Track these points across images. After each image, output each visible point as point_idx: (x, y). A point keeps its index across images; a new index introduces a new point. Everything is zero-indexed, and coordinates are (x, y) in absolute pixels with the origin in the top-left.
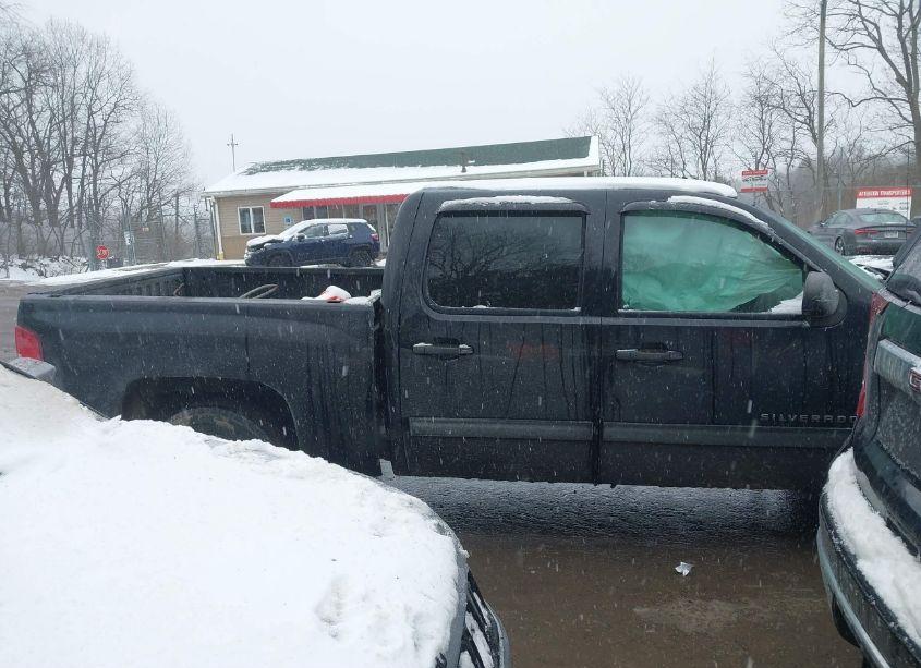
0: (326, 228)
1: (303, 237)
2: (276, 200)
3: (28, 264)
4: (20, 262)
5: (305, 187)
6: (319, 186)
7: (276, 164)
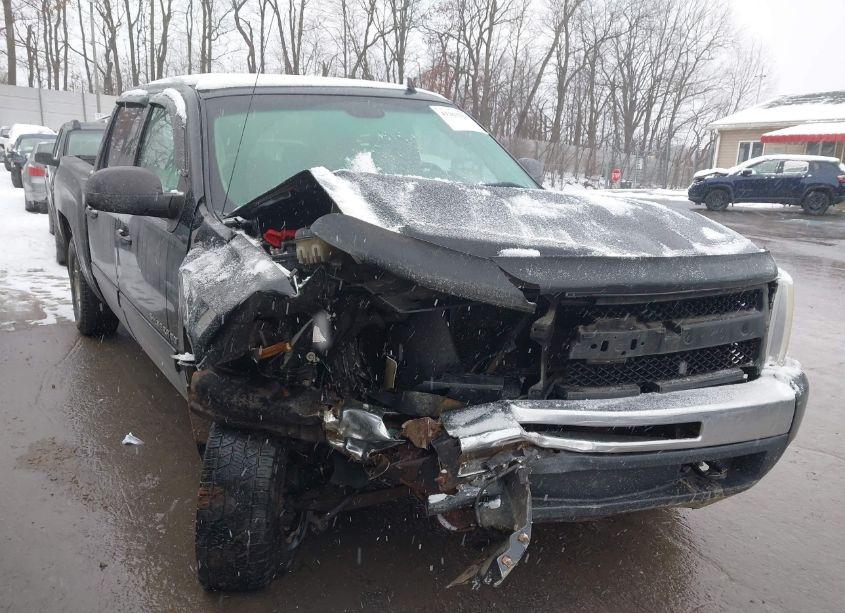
0: (782, 164)
1: (751, 172)
2: (767, 134)
3: (590, 182)
4: (583, 180)
5: (814, 122)
6: (831, 121)
7: (806, 96)
